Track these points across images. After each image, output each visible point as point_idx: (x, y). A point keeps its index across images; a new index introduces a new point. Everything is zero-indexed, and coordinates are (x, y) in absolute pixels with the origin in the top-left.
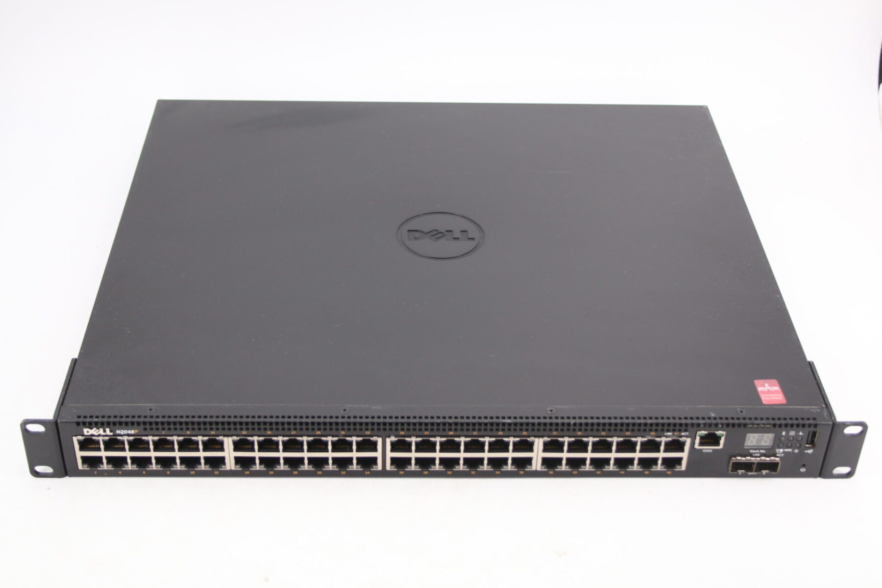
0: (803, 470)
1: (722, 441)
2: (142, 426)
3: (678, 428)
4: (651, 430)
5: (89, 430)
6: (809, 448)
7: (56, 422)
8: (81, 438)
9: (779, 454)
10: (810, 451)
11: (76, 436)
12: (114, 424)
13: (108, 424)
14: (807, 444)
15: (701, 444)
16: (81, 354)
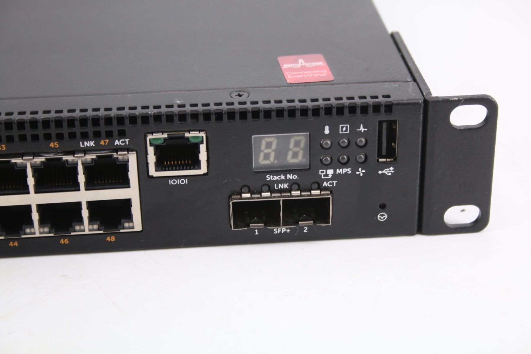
0: (382, 217)
1: (203, 156)
3: (103, 128)
4: (48, 137)
6: (386, 165)
9: (327, 180)
10: (389, 171)
14: (380, 156)
15: (159, 166)
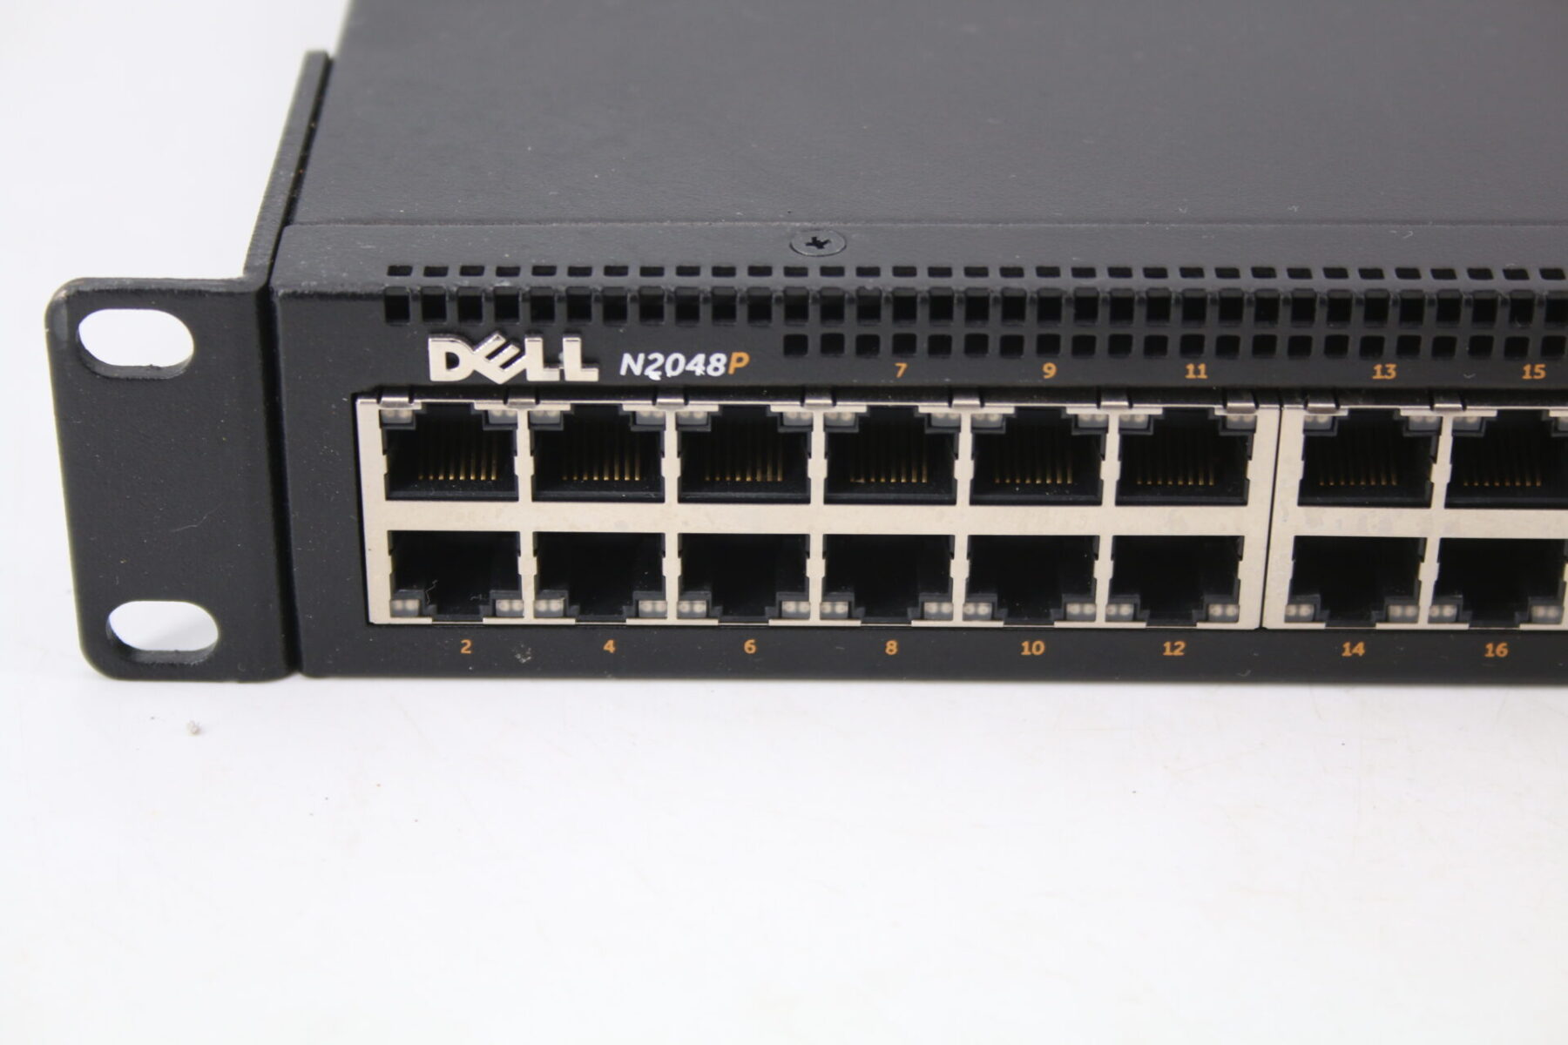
2: (779, 326)
5: (459, 348)
7: (265, 294)
8: (405, 408)
11: (377, 393)
12: (615, 307)
13: (578, 309)
16: (353, 34)
